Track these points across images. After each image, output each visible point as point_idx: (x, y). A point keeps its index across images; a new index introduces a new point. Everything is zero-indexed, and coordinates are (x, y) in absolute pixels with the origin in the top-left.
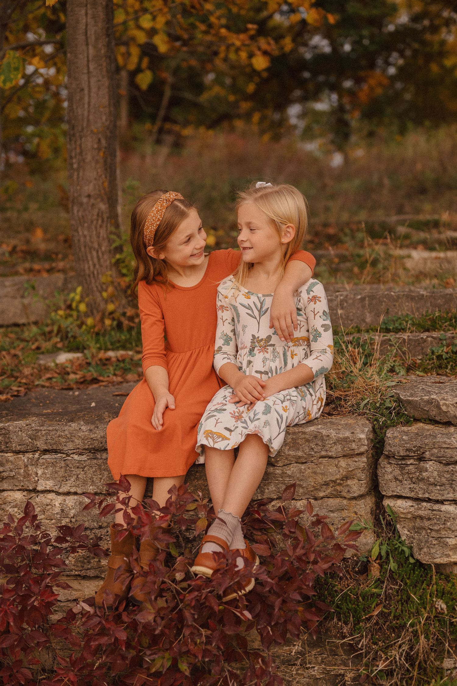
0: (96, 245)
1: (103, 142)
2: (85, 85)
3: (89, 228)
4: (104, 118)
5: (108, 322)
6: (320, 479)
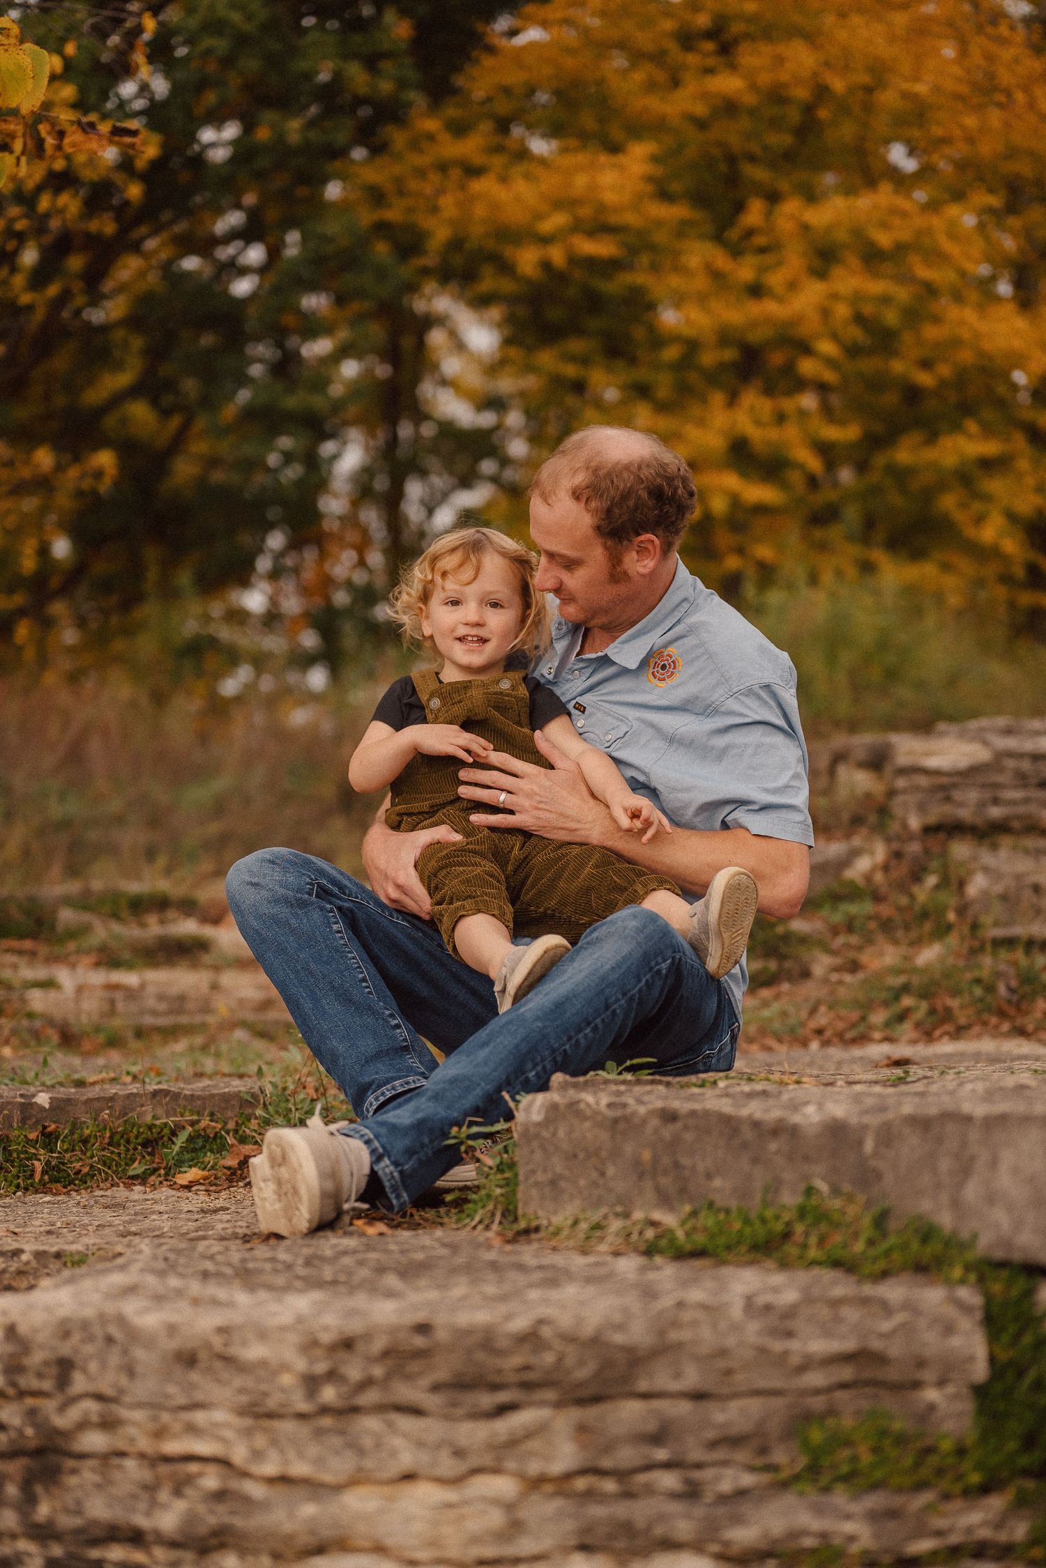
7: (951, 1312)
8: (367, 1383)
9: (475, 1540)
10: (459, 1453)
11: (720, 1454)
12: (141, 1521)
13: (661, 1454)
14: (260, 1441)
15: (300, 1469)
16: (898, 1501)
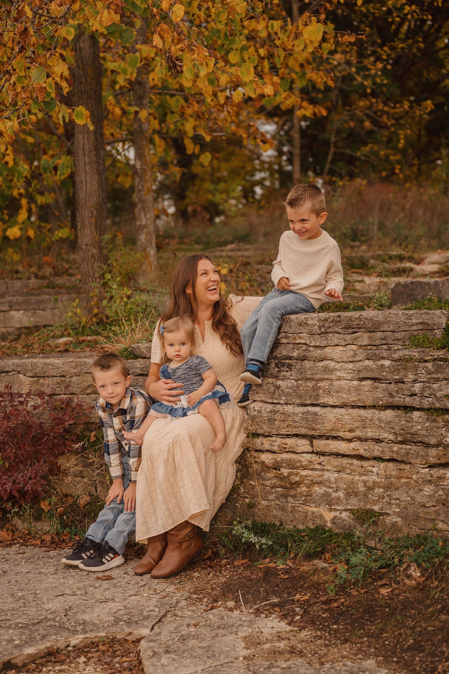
0: (91, 274)
1: (95, 212)
2: (83, 179)
3: (87, 264)
4: (95, 198)
5: (94, 320)
6: (86, 384)
7: (441, 315)
8: (329, 327)
9: (348, 357)
10: (345, 340)
11: (396, 342)
12: (291, 355)
13: (384, 342)
14: (311, 339)
15: (318, 344)
16: (424, 349)
